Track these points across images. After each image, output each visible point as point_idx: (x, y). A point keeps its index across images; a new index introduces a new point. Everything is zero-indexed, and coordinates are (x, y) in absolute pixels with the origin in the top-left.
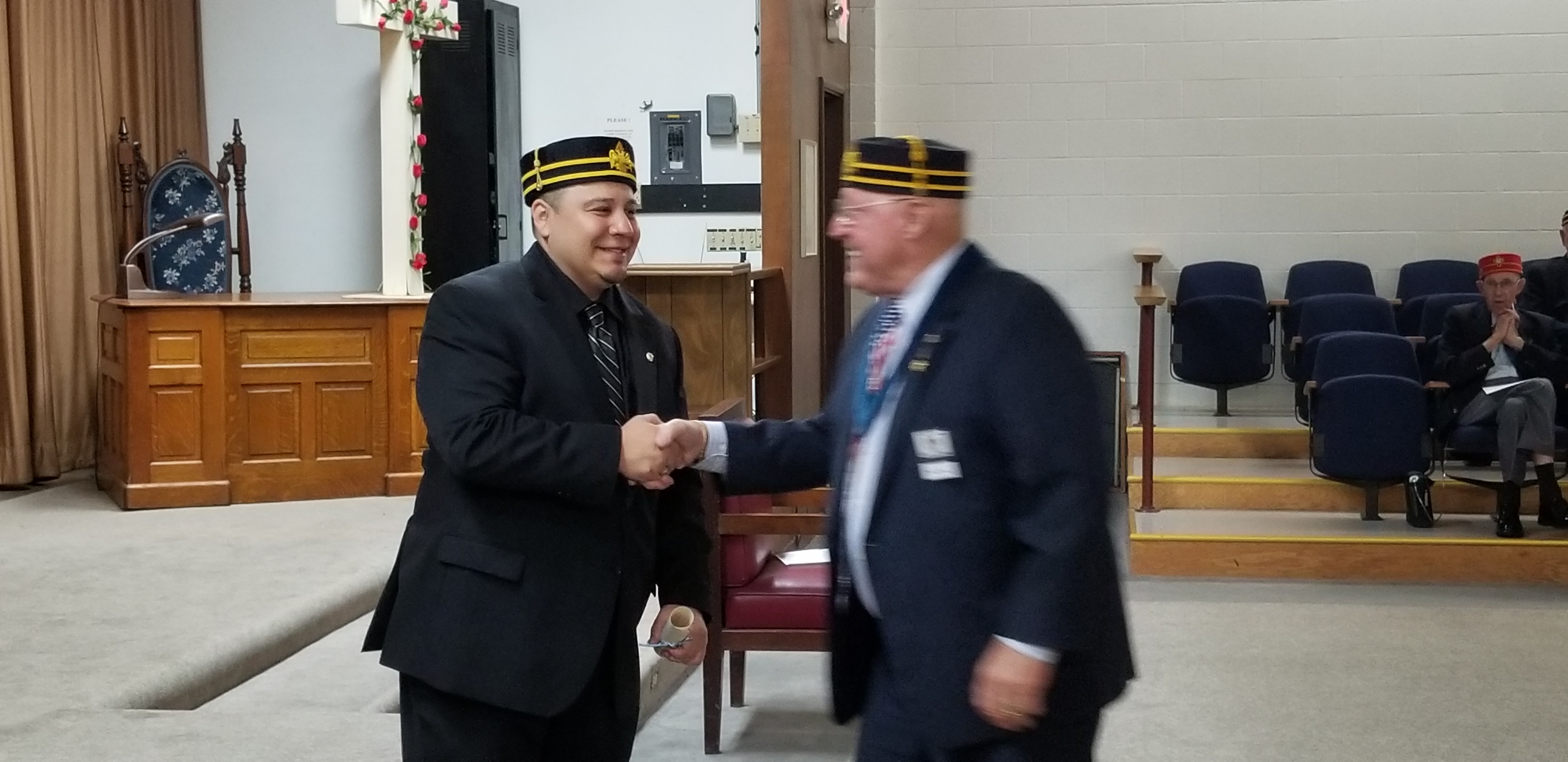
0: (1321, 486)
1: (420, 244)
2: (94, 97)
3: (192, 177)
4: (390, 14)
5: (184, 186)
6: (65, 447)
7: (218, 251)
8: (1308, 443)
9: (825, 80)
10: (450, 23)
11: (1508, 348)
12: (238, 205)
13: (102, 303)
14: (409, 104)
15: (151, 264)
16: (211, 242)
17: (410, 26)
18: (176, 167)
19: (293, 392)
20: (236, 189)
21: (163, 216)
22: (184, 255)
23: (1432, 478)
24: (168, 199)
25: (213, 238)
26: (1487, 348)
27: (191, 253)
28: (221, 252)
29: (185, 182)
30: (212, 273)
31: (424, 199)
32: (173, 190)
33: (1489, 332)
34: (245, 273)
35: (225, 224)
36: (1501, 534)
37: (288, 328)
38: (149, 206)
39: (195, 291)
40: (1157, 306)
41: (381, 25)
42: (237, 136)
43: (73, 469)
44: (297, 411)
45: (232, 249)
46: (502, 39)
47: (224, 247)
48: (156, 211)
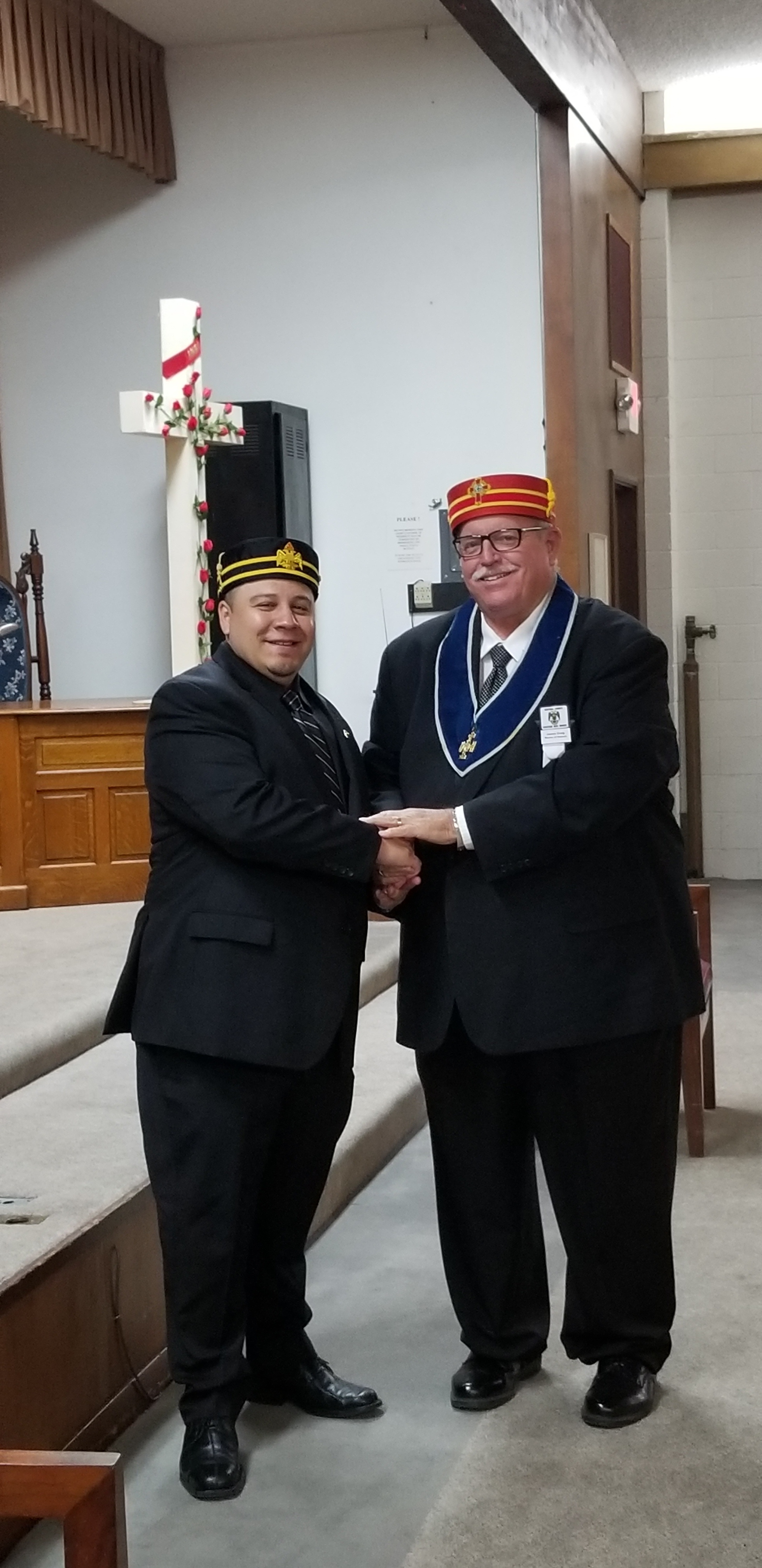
1: (208, 649)
4: (174, 421)
7: (18, 659)
9: (615, 472)
10: (234, 428)
14: (195, 511)
16: (10, 651)
17: (195, 432)
19: (87, 796)
20: (36, 599)
25: (13, 647)
28: (21, 660)
30: (12, 681)
34: (45, 681)
35: (24, 631)
37: (81, 734)
41: (165, 432)
42: (34, 547)
44: (91, 815)
46: (290, 441)
47: (24, 656)
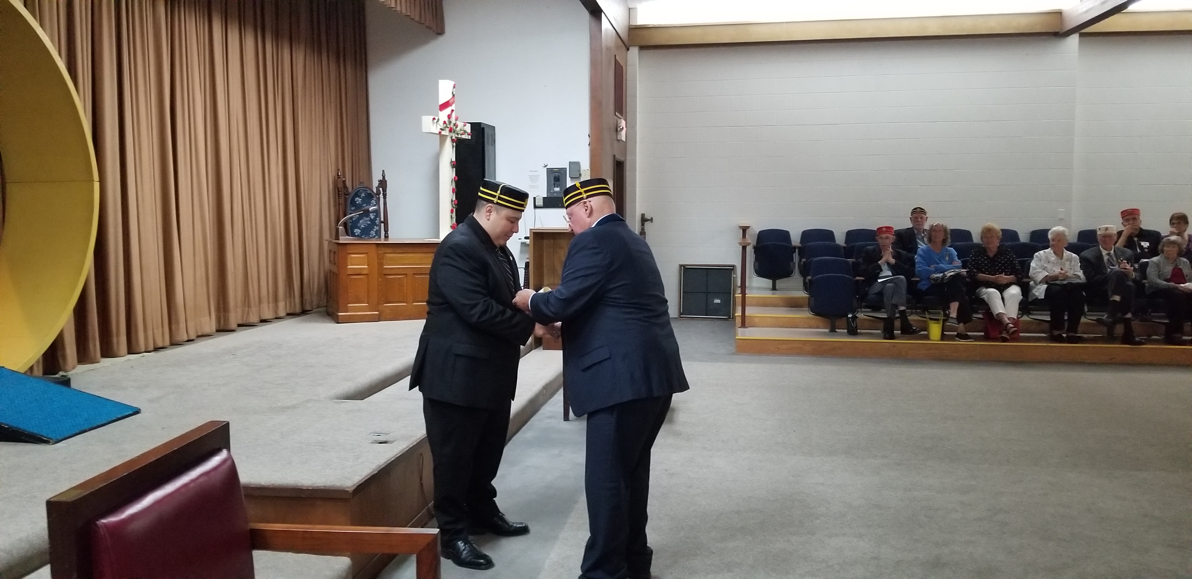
0: (813, 318)
1: (455, 219)
2: (328, 162)
3: (366, 192)
4: (443, 128)
6: (315, 299)
7: (376, 222)
8: (808, 301)
9: (616, 156)
10: (467, 132)
11: (888, 264)
12: (384, 204)
13: (330, 242)
14: (451, 165)
15: (350, 227)
17: (451, 133)
18: (360, 189)
19: (404, 277)
20: (383, 198)
21: (354, 208)
22: (362, 223)
23: (857, 315)
24: (356, 201)
25: (374, 217)
26: (880, 264)
27: (365, 222)
29: (363, 195)
30: (373, 230)
31: (456, 202)
32: (358, 198)
33: (881, 258)
34: (386, 231)
35: (379, 211)
36: (885, 338)
37: (402, 252)
38: (349, 204)
39: (366, 238)
40: (748, 246)
41: (440, 133)
42: (384, 177)
43: (318, 307)
44: (405, 284)
45: (381, 221)
46: (488, 139)
47: (378, 220)
48: (351, 206)
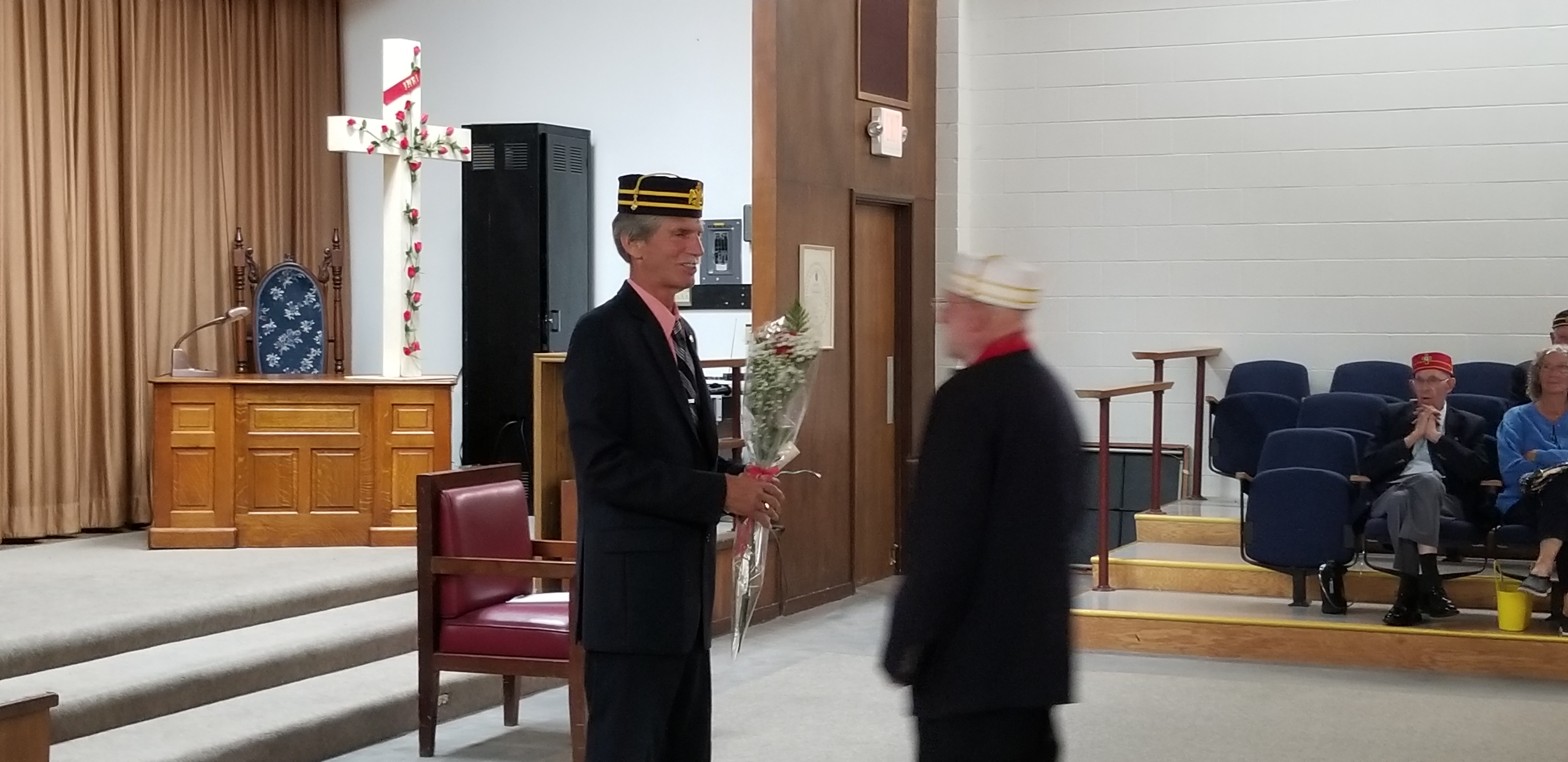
3: (293, 277)
4: (382, 141)
5: (287, 284)
7: (314, 339)
8: (1241, 531)
10: (458, 148)
11: (1428, 443)
12: (335, 300)
14: (407, 217)
15: (256, 349)
16: (308, 332)
17: (408, 151)
18: (281, 269)
19: (293, 455)
20: (334, 288)
21: (268, 310)
22: (284, 342)
24: (272, 296)
25: (310, 328)
26: (1405, 443)
27: (291, 340)
28: (317, 340)
29: (288, 282)
30: (308, 358)
32: (277, 288)
33: (1410, 429)
34: (339, 359)
37: (289, 402)
38: (258, 302)
39: (293, 373)
41: (370, 151)
42: (336, 243)
44: (295, 472)
45: (329, 337)
46: (560, 158)
48: (263, 304)
